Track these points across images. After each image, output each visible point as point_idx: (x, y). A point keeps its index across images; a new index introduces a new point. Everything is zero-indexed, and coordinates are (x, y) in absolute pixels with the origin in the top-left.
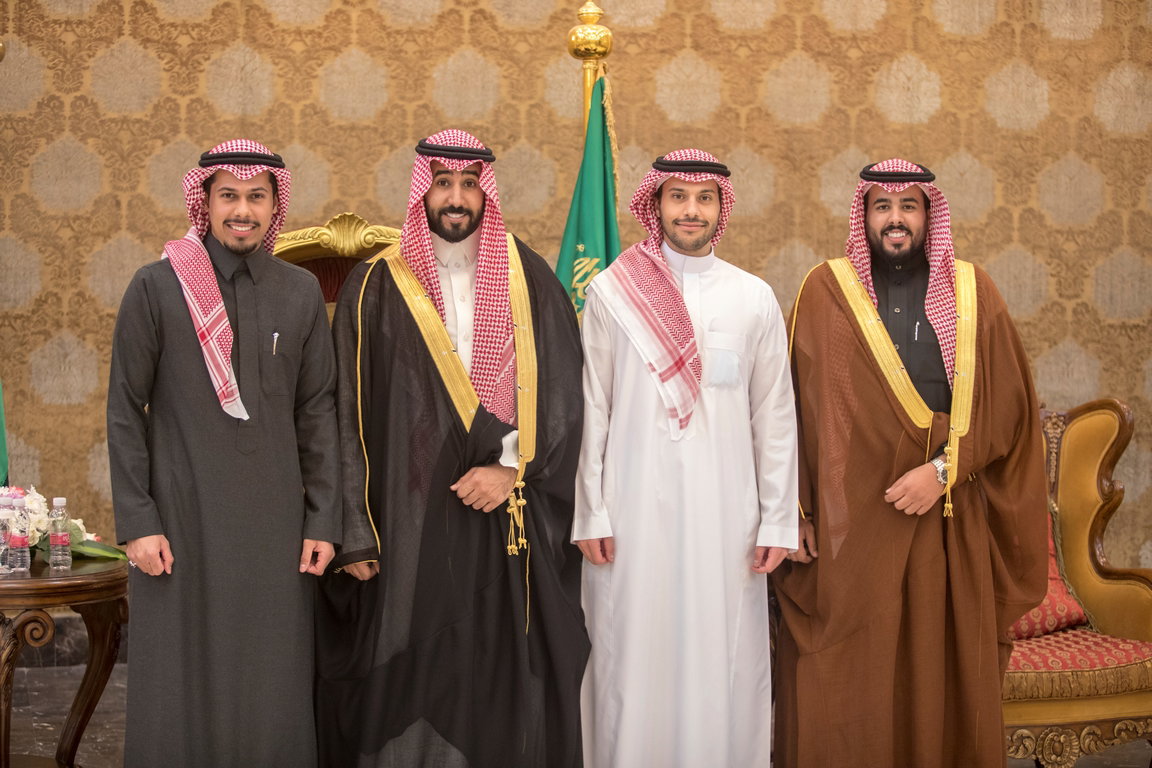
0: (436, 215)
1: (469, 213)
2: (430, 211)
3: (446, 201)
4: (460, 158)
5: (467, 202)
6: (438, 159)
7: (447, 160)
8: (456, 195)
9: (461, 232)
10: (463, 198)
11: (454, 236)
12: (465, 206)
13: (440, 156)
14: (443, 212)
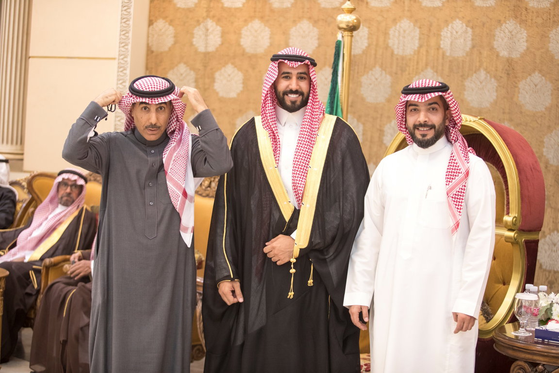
0: (281, 95)
1: (302, 94)
2: (278, 93)
3: (288, 87)
4: (297, 61)
5: (300, 87)
6: (283, 61)
7: (289, 62)
8: (293, 84)
9: (296, 106)
10: (298, 85)
11: (292, 109)
12: (300, 90)
13: (285, 60)
14: (286, 93)
